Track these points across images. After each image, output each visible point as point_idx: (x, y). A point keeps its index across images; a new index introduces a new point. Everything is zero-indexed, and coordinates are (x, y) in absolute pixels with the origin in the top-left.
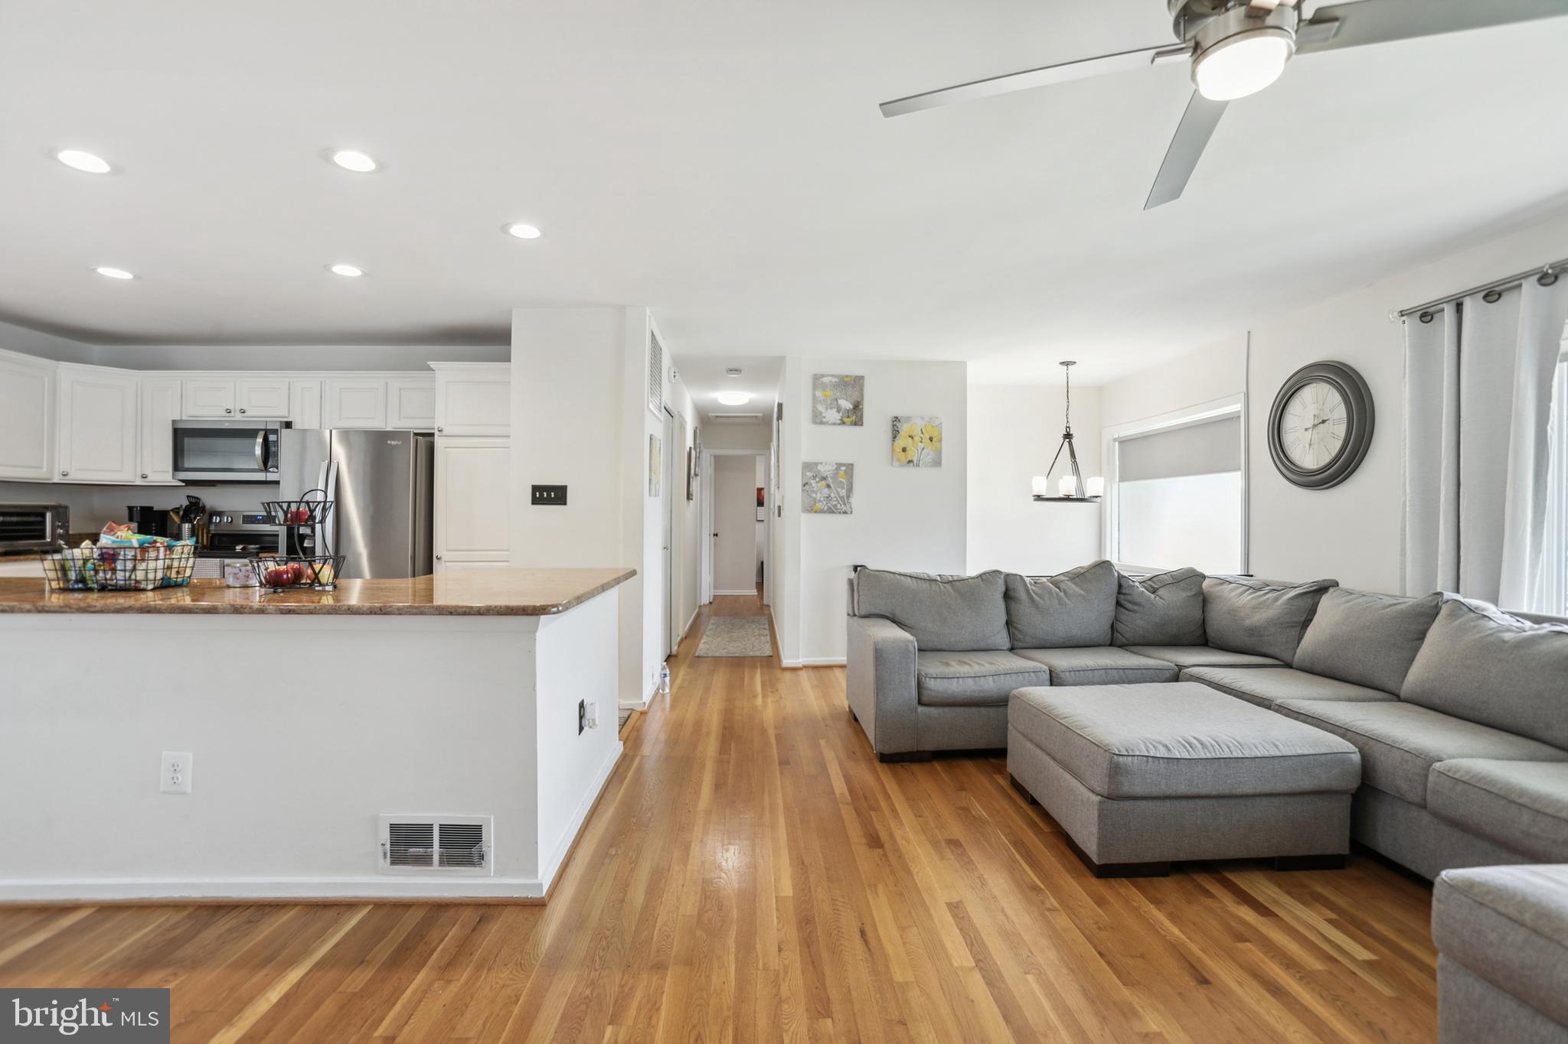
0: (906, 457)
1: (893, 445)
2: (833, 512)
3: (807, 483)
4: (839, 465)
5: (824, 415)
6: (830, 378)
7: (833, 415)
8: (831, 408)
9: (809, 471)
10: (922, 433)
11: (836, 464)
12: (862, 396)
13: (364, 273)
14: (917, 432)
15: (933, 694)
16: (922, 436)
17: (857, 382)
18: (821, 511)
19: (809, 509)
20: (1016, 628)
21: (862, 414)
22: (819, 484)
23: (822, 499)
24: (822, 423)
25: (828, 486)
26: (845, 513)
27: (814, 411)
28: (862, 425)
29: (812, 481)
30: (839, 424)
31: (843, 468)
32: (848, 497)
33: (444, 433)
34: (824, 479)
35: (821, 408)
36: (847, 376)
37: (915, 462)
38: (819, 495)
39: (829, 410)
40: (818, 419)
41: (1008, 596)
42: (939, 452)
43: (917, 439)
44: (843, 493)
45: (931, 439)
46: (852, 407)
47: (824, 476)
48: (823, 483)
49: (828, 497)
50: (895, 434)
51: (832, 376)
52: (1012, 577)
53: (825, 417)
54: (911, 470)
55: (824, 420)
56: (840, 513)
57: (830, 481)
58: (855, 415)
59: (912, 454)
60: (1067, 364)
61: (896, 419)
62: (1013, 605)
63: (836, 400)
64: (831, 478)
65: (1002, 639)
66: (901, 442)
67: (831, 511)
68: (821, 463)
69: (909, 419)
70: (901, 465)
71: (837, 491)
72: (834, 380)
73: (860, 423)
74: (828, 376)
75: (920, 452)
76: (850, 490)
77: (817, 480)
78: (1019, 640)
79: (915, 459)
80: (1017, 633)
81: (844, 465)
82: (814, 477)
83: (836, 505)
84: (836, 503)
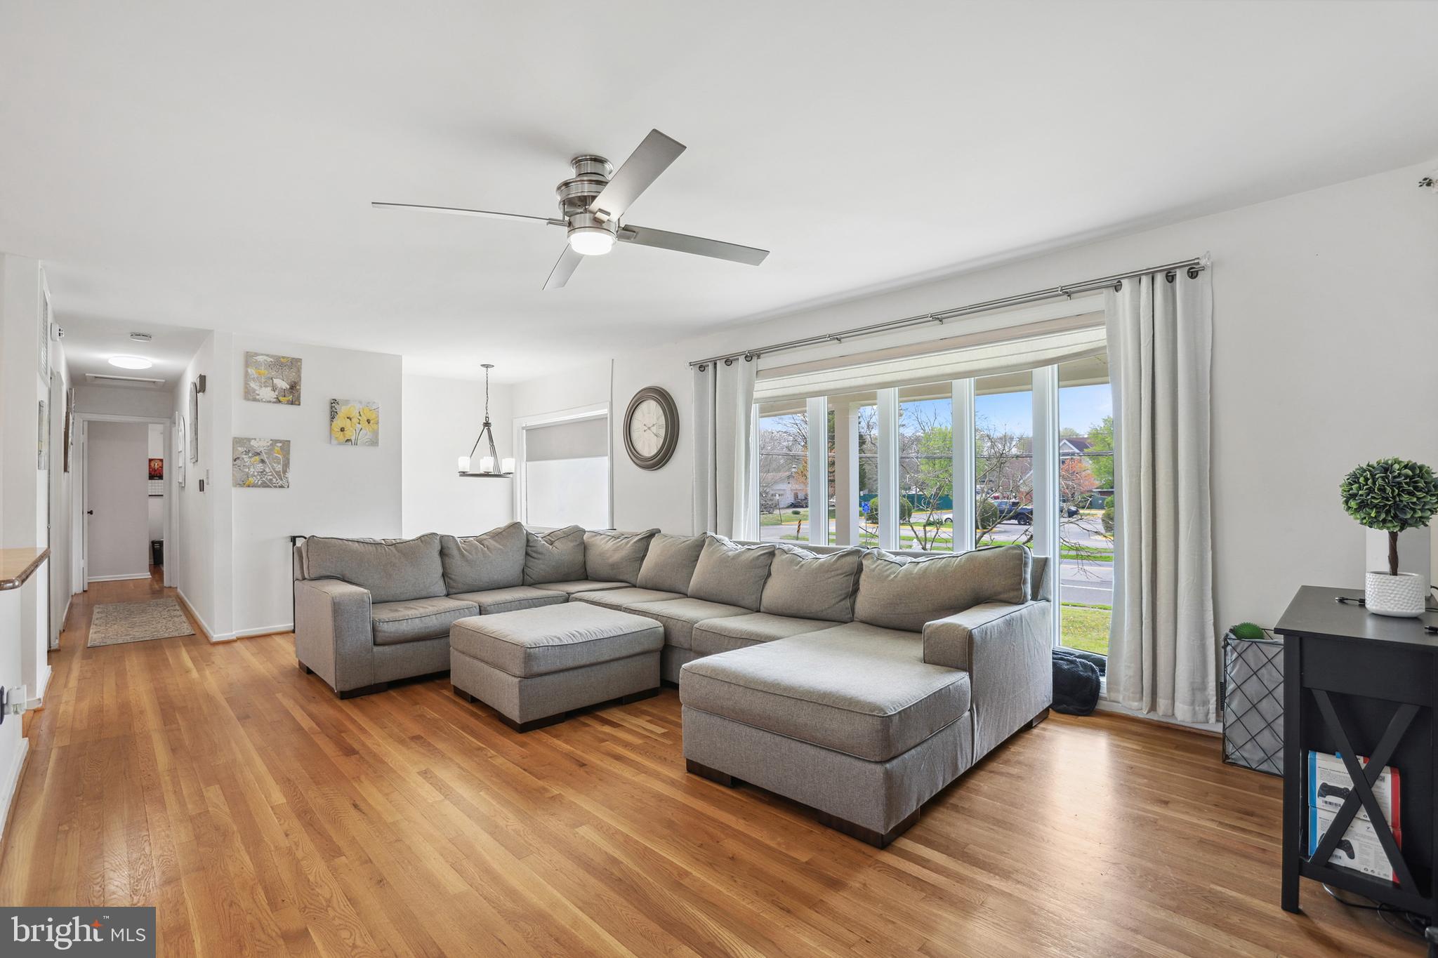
0: (345, 437)
1: (331, 425)
2: (268, 486)
3: (238, 458)
4: (275, 442)
5: (257, 392)
6: (265, 358)
7: (267, 393)
8: (266, 386)
9: (241, 447)
10: (360, 415)
11: (271, 440)
12: (300, 377)
14: (355, 414)
15: (387, 634)
16: (359, 417)
17: (295, 364)
18: (254, 486)
19: (241, 483)
20: (450, 578)
21: (300, 394)
22: (253, 459)
23: (256, 474)
24: (255, 400)
25: (263, 461)
26: (282, 487)
27: (246, 388)
28: (299, 405)
29: (245, 456)
30: (274, 402)
31: (279, 445)
32: (285, 472)
34: (258, 454)
35: (253, 385)
36: (283, 357)
37: (353, 441)
38: (252, 470)
39: (264, 388)
40: (249, 395)
41: (443, 553)
42: (376, 433)
43: (355, 420)
44: (279, 468)
45: (368, 421)
46: (288, 387)
47: (259, 451)
48: (257, 458)
49: (262, 472)
50: (333, 415)
51: (268, 355)
52: (446, 538)
53: (259, 395)
54: (349, 448)
55: (258, 397)
56: (276, 487)
57: (264, 457)
58: (292, 395)
59: (350, 434)
60: (487, 366)
61: (334, 402)
62: (447, 560)
63: (272, 379)
64: (266, 453)
65: (440, 587)
66: (339, 423)
67: (265, 485)
68: (255, 439)
69: (347, 402)
70: (340, 444)
71: (272, 466)
72: (270, 359)
73: (297, 403)
74: (262, 355)
75: (358, 432)
76: (286, 465)
77: (250, 455)
78: (453, 588)
79: (353, 439)
80: (451, 582)
81: (280, 442)
82: (247, 452)
83: (271, 480)
84: (271, 477)
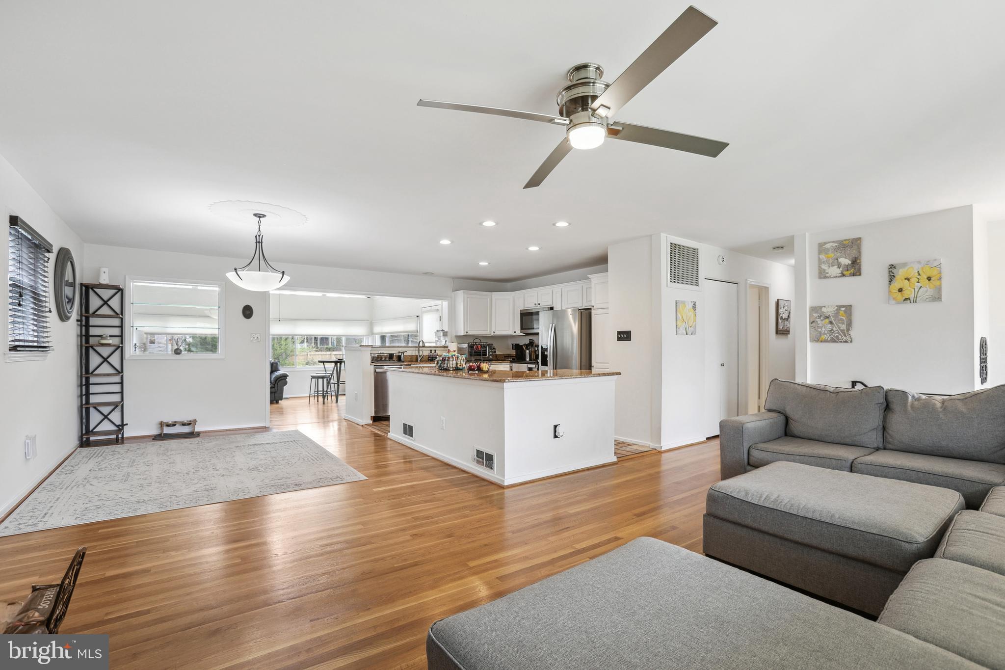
0: (903, 296)
1: (889, 287)
2: (835, 342)
3: (814, 321)
4: (839, 307)
5: (827, 271)
6: (831, 244)
7: (835, 271)
8: (833, 266)
9: (815, 313)
10: (919, 275)
11: (837, 306)
12: (860, 253)
13: (540, 249)
14: (913, 273)
15: (755, 460)
16: (918, 277)
17: (856, 243)
18: (826, 341)
19: (816, 339)
20: (888, 434)
21: (860, 266)
22: (823, 322)
23: (826, 332)
24: (826, 277)
25: (831, 323)
26: (846, 342)
27: (819, 269)
28: (860, 275)
29: (818, 320)
30: (839, 277)
31: (843, 309)
32: (848, 330)
33: (594, 308)
34: (827, 317)
35: (824, 267)
36: (845, 240)
37: (912, 300)
38: (823, 329)
39: (831, 267)
40: (822, 275)
41: (887, 408)
42: (939, 289)
43: (914, 280)
44: (844, 327)
45: (929, 279)
46: (850, 262)
47: (827, 315)
48: (827, 320)
49: (831, 331)
50: (892, 278)
51: (833, 242)
52: (895, 392)
53: (828, 273)
54: (908, 306)
55: (827, 275)
56: (841, 342)
57: (832, 319)
58: (855, 268)
59: (909, 293)
61: (892, 266)
62: (890, 415)
63: (837, 259)
64: (832, 316)
65: (875, 439)
66: (897, 284)
67: (833, 341)
68: (825, 307)
69: (904, 265)
70: (899, 303)
71: (838, 326)
72: (835, 245)
73: (858, 274)
74: (829, 243)
75: (917, 290)
76: (849, 325)
77: (822, 318)
78: (889, 443)
79: (912, 297)
80: (889, 437)
81: (843, 306)
82: (820, 317)
83: (837, 336)
84: (837, 334)
